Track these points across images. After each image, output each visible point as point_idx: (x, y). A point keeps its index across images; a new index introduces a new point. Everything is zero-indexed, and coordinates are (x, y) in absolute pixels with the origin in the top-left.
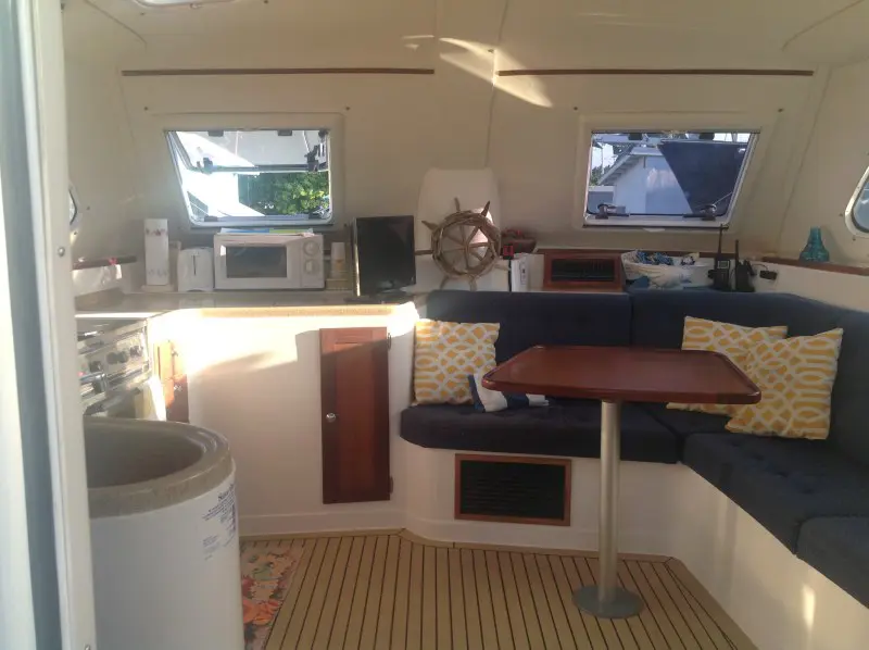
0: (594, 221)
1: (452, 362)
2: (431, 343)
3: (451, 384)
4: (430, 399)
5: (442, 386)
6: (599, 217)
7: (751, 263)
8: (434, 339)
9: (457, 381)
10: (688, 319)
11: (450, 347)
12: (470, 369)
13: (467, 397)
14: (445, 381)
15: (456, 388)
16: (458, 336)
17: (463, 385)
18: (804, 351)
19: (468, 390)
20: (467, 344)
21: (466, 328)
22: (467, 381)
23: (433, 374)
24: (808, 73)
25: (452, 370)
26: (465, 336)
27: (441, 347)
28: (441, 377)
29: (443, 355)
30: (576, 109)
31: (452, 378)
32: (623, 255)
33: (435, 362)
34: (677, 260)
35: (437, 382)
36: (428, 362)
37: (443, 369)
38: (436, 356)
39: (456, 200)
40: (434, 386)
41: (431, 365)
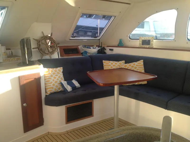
0: (71, 38)
1: (56, 80)
2: (49, 75)
3: (57, 86)
4: (52, 92)
5: (54, 87)
6: (73, 37)
7: (105, 47)
8: (49, 74)
9: (58, 85)
10: (103, 61)
11: (54, 76)
12: (60, 81)
13: (61, 89)
14: (55, 86)
15: (58, 87)
16: (55, 72)
17: (60, 86)
18: (137, 65)
19: (61, 87)
20: (58, 74)
21: (56, 70)
22: (60, 84)
23: (51, 84)
24: (130, 4)
25: (56, 82)
26: (57, 72)
27: (52, 76)
28: (54, 85)
29: (52, 78)
30: (79, 8)
31: (56, 84)
32: (79, 47)
33: (51, 81)
34: (92, 47)
35: (53, 86)
36: (49, 81)
37: (53, 82)
38: (51, 79)
39: (42, 32)
40: (53, 88)
41: (50, 82)
